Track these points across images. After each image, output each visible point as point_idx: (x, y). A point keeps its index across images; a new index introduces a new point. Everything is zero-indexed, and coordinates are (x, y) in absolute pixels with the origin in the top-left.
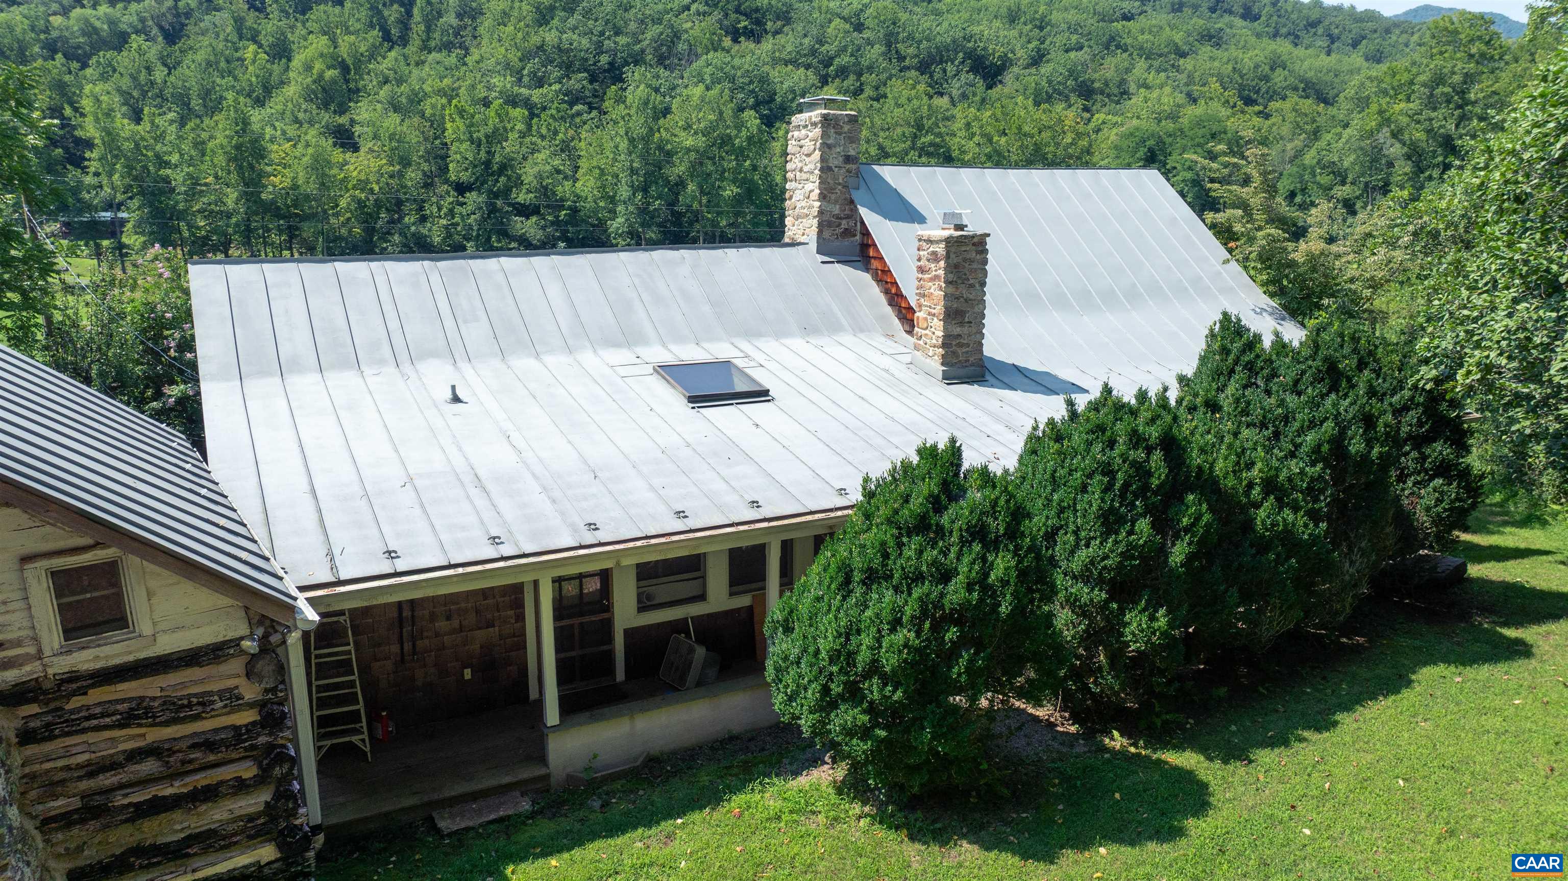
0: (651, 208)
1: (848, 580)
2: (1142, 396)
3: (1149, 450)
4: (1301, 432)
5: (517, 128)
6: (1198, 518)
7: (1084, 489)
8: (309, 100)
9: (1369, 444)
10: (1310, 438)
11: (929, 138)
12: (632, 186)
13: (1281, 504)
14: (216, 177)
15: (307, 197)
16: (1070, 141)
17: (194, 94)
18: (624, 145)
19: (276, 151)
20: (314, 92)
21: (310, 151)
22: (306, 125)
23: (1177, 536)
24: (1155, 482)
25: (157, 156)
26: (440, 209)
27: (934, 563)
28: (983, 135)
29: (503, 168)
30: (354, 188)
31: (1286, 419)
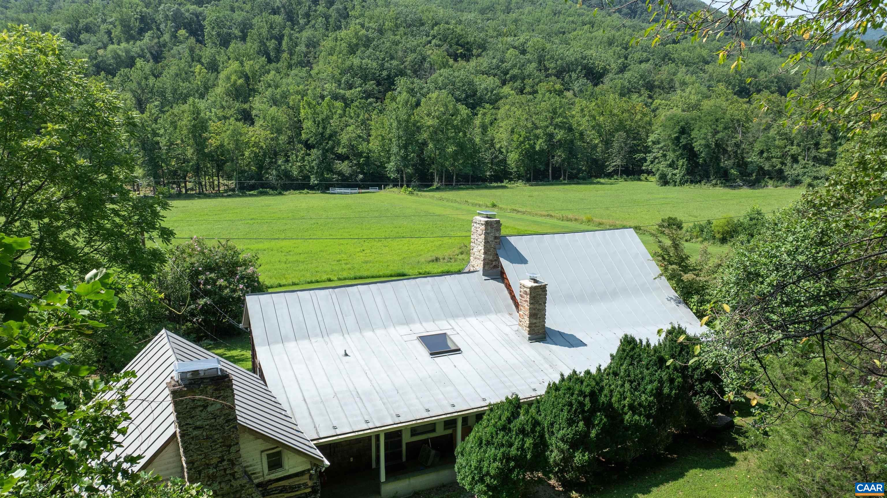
0: (409, 158)
1: (481, 443)
2: (588, 372)
3: (585, 397)
4: (647, 384)
5: (338, 112)
6: (601, 420)
7: (562, 410)
8: (228, 95)
9: (671, 390)
10: (649, 387)
11: (560, 119)
12: (399, 146)
13: (634, 413)
14: (182, 140)
15: (228, 150)
16: (639, 117)
17: (168, 91)
18: (395, 124)
19: (213, 126)
20: (231, 91)
21: (231, 127)
22: (227, 109)
23: (593, 427)
24: (586, 409)
25: (153, 130)
26: (297, 157)
27: (507, 441)
28: (590, 116)
29: (331, 136)
30: (253, 146)
31: (643, 379)
